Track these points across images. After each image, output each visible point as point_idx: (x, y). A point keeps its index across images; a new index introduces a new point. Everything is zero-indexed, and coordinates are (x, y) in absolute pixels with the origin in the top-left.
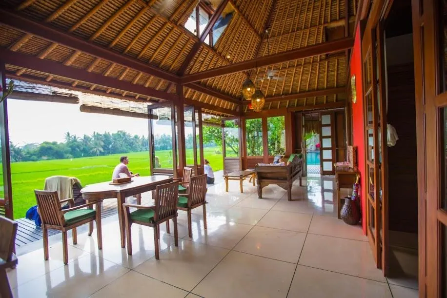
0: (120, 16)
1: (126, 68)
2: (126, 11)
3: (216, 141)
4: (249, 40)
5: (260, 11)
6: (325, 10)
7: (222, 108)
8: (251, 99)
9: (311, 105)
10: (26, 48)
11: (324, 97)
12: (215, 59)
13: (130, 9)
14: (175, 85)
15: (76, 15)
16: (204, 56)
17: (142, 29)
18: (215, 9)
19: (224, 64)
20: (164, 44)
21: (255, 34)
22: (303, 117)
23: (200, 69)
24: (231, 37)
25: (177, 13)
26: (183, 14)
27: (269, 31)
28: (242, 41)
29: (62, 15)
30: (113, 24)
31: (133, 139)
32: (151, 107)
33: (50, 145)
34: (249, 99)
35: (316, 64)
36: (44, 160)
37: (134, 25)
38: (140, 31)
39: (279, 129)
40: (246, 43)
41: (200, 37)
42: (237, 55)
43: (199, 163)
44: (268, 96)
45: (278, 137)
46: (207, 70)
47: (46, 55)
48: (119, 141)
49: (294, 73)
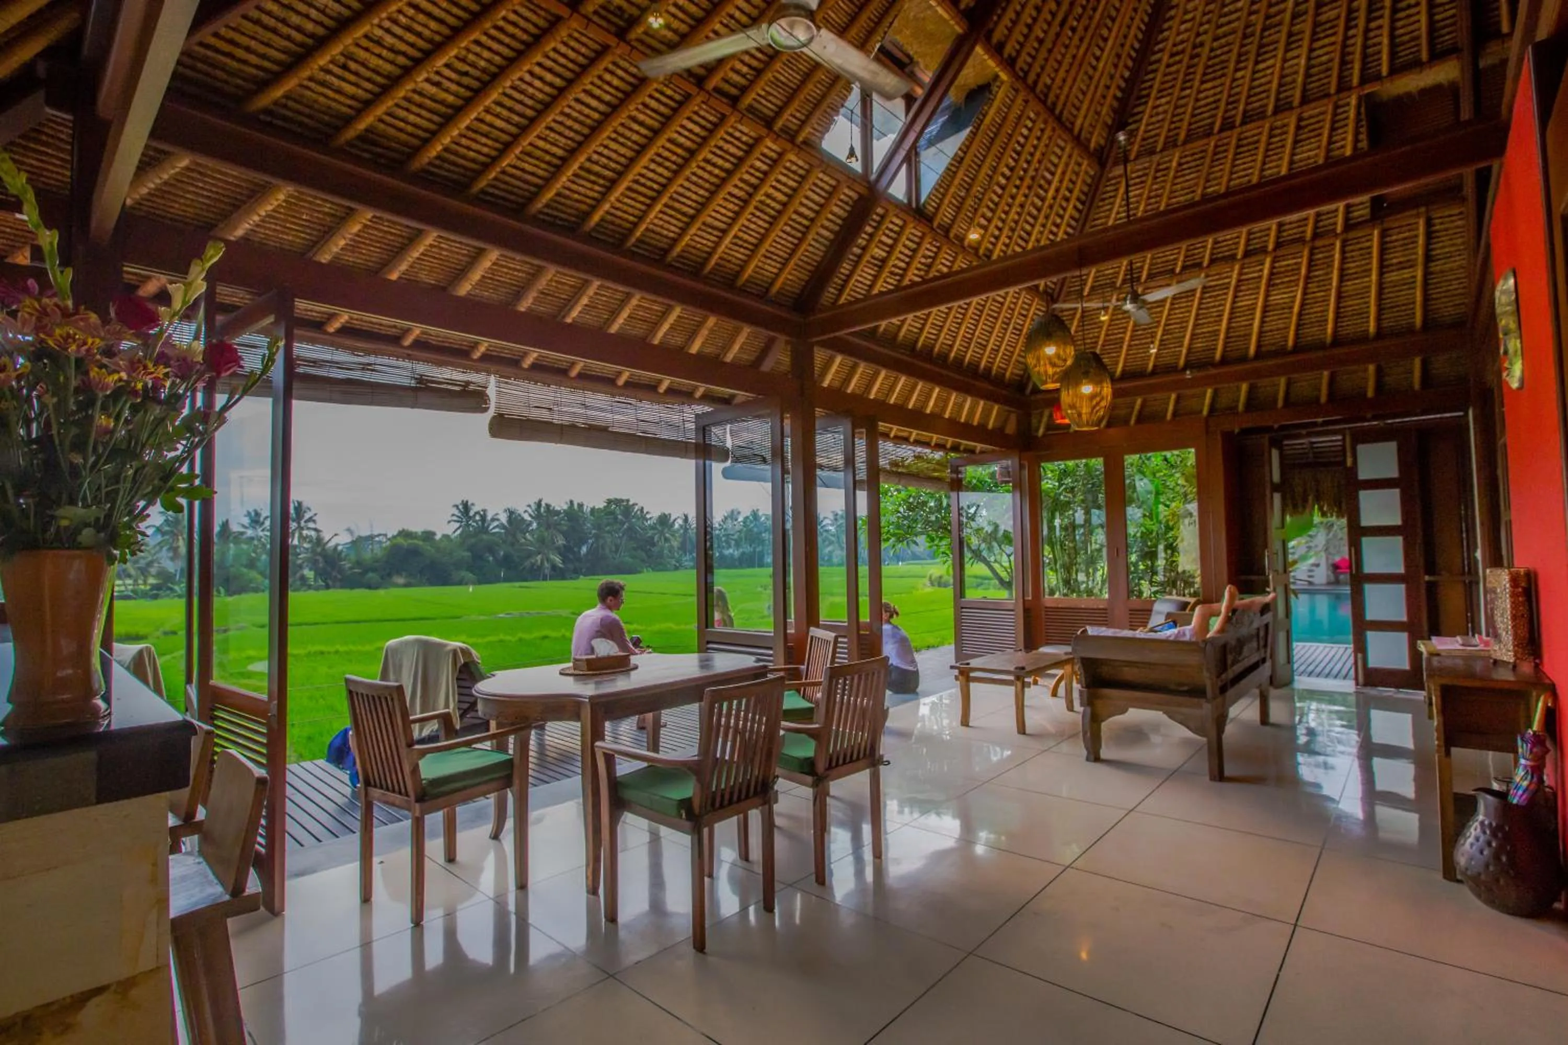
0: (615, 132)
1: (629, 296)
2: (635, 113)
3: (932, 540)
4: (1053, 174)
5: (1095, 68)
6: (1367, 30)
7: (953, 422)
8: (1058, 385)
9: (1312, 405)
10: (353, 252)
11: (1366, 370)
12: (928, 248)
13: (645, 105)
14: (787, 342)
15: (490, 142)
16: (890, 242)
17: (681, 167)
18: (927, 77)
19: (961, 263)
20: (751, 209)
21: (1076, 152)
22: (1275, 453)
23: (871, 287)
24: (985, 170)
25: (796, 104)
26: (817, 105)
27: (1131, 135)
28: (1028, 181)
29: (454, 147)
30: (595, 157)
31: (653, 528)
32: (706, 421)
33: (416, 541)
34: (1051, 386)
35: (1326, 242)
36: (397, 585)
37: (659, 155)
38: (676, 173)
39: (1172, 500)
40: (1041, 187)
41: (873, 177)
42: (1006, 231)
43: (865, 616)
44: (1127, 375)
45: (1169, 528)
46: (898, 288)
47: (404, 267)
48: (609, 532)
49: (1234, 282)
